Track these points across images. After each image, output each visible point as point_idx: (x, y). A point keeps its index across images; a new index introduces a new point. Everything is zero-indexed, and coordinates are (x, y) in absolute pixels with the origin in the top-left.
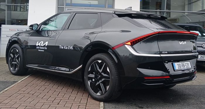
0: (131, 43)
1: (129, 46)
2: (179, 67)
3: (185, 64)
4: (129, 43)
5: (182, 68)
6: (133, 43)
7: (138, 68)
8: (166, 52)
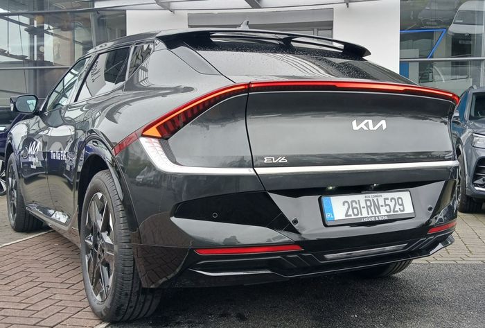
0: (158, 128)
1: (153, 140)
2: (350, 212)
3: (385, 199)
4: (154, 131)
5: (365, 215)
6: (168, 128)
7: (174, 219)
8: (283, 160)
